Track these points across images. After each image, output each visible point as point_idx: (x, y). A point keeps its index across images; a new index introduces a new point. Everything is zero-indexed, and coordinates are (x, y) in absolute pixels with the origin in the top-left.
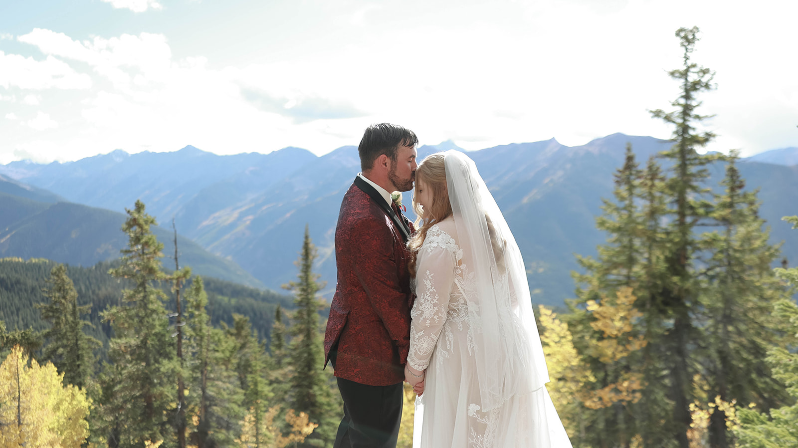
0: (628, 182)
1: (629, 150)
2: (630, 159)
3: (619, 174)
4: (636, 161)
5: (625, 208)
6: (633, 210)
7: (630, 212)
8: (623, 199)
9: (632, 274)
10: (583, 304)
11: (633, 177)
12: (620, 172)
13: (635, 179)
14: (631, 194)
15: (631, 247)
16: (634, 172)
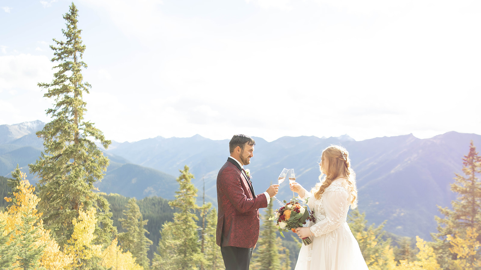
0: (471, 163)
1: (471, 144)
2: (472, 149)
3: (466, 159)
4: (477, 151)
5: (470, 179)
6: (475, 180)
7: (473, 181)
8: (468, 173)
9: (474, 220)
10: (443, 237)
11: (474, 161)
12: (466, 157)
13: (476, 162)
14: (474, 171)
15: (474, 203)
16: (475, 158)
